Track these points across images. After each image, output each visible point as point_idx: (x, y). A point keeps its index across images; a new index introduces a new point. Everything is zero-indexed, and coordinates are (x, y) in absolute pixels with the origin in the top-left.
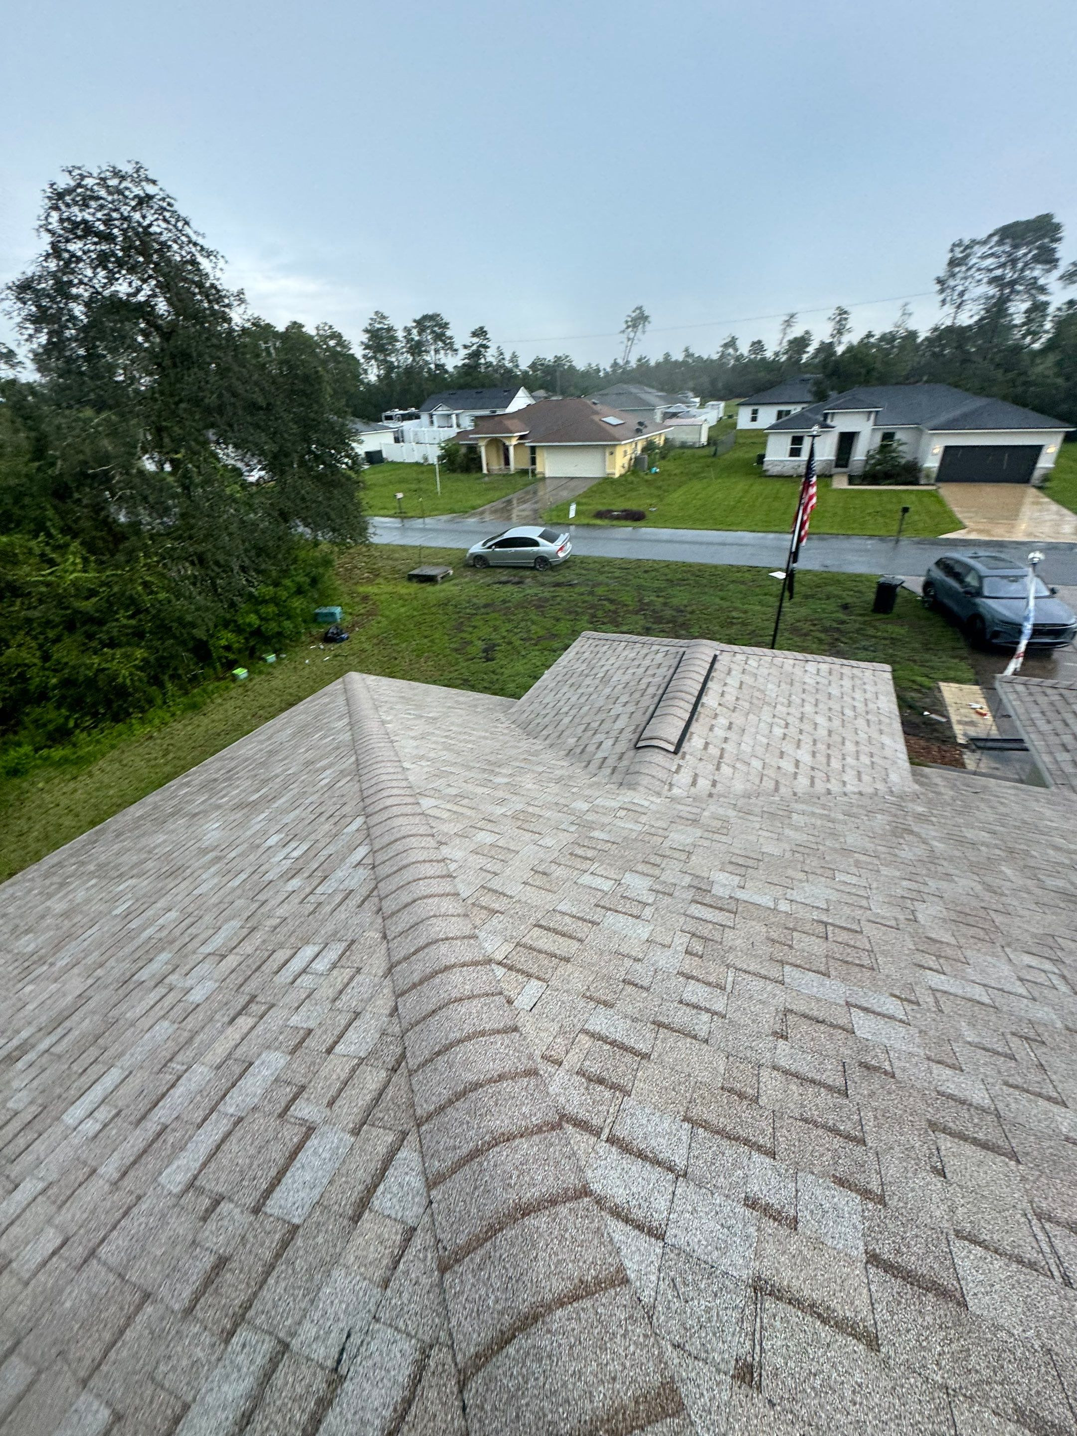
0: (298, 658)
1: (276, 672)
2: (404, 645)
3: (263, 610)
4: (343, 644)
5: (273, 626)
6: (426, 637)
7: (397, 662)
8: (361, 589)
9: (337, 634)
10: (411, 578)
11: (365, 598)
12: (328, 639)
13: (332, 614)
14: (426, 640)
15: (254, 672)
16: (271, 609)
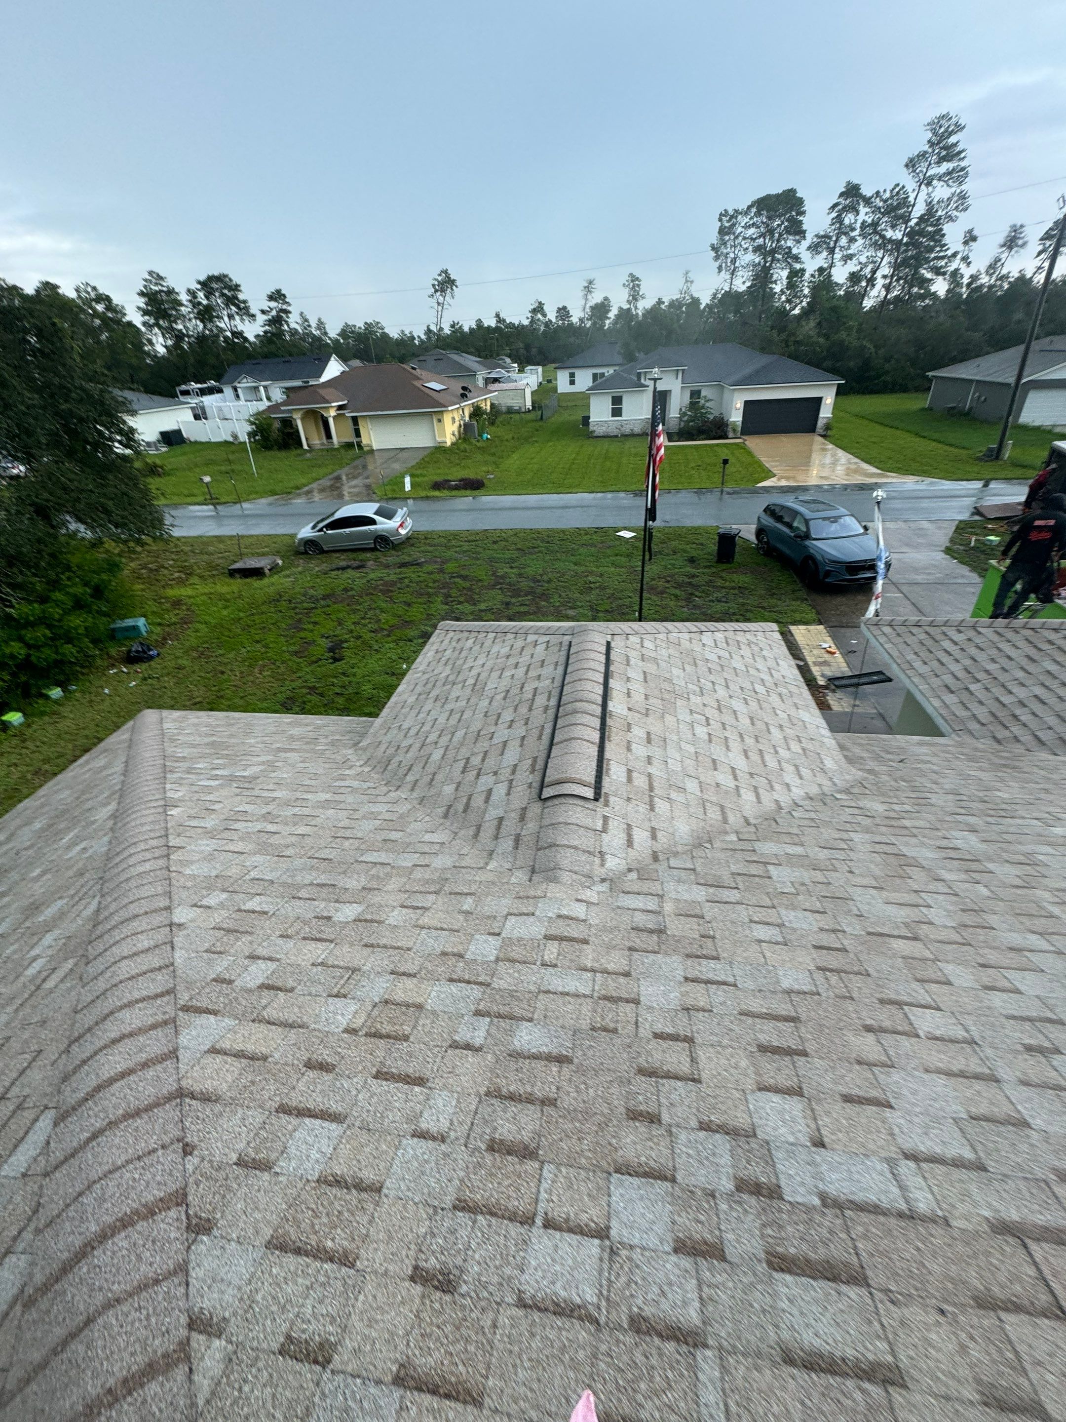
0: (93, 689)
1: (65, 710)
2: (232, 655)
3: (28, 635)
4: (152, 663)
5: (48, 653)
6: (257, 642)
7: (225, 677)
8: (170, 592)
9: (144, 652)
10: (232, 573)
11: (177, 603)
12: (131, 659)
13: (135, 628)
14: (258, 646)
15: (33, 715)
16: (42, 633)
